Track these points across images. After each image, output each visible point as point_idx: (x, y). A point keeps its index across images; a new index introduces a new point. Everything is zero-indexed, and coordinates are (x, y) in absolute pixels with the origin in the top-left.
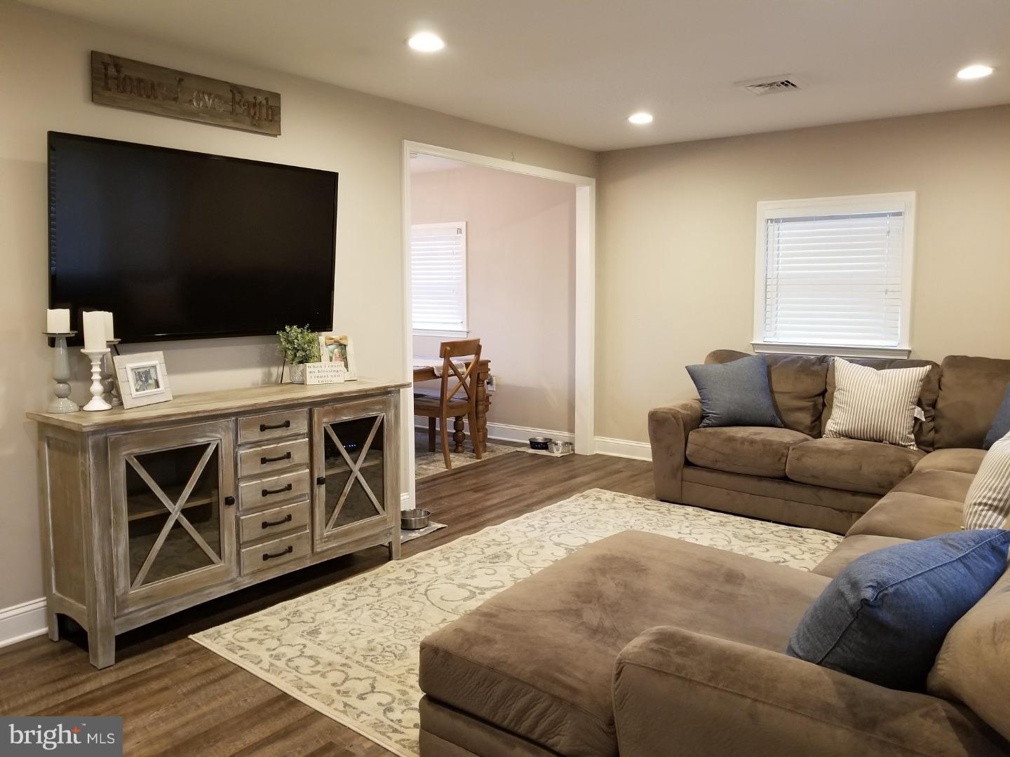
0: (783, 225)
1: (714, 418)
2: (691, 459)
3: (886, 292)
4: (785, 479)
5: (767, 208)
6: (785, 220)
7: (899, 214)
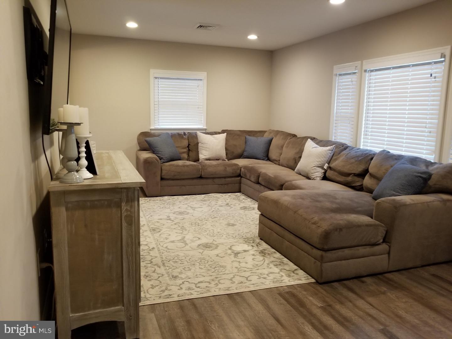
0: (160, 80)
1: (165, 159)
2: (163, 177)
3: (198, 108)
4: (201, 177)
5: (154, 72)
6: (161, 78)
7: (201, 80)
